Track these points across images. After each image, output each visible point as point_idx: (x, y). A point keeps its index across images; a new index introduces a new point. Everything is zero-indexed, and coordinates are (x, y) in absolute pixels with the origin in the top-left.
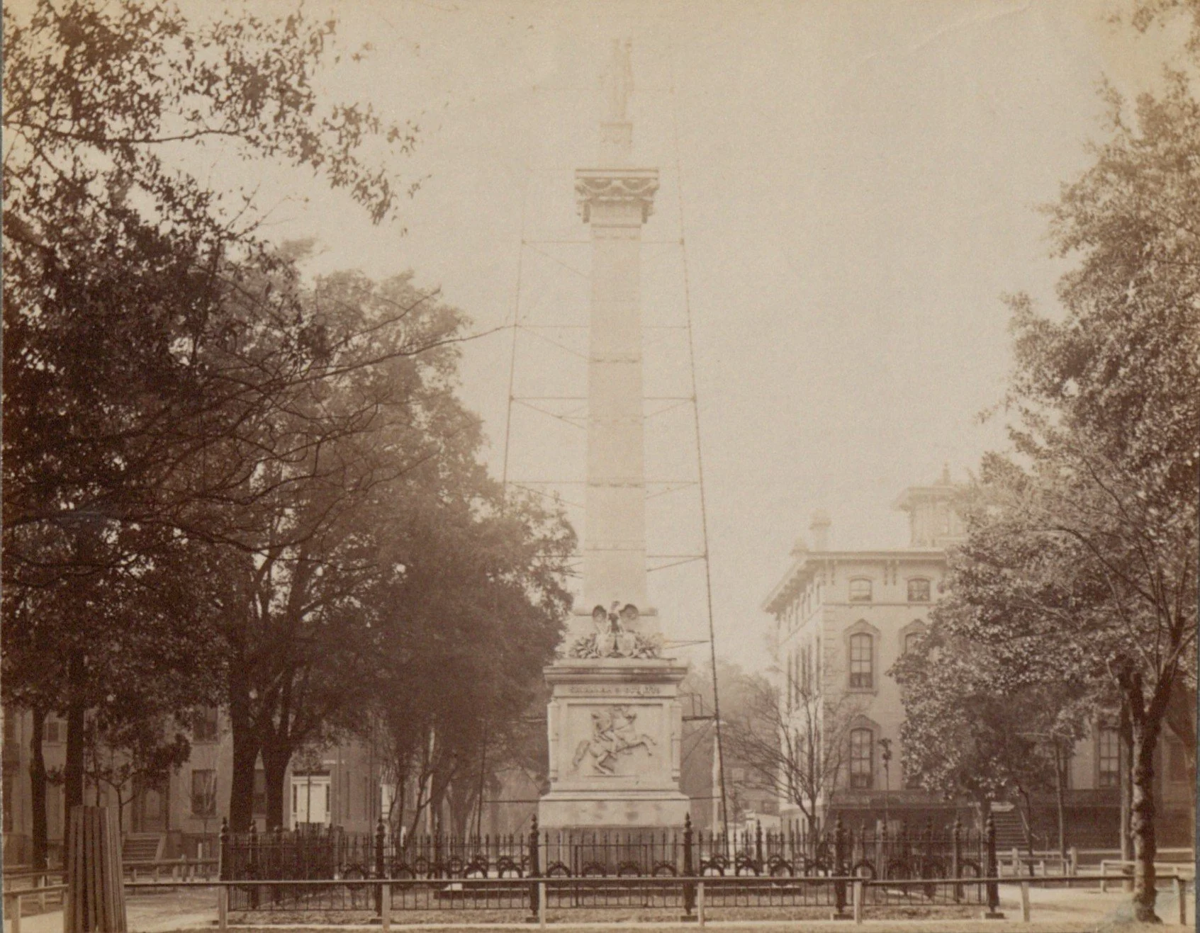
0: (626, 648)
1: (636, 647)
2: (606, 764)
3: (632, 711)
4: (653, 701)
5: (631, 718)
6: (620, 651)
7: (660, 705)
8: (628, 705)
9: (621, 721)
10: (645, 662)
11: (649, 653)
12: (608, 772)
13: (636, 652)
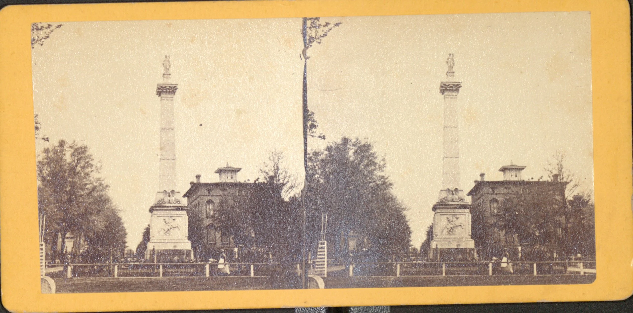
0: (172, 201)
1: (175, 201)
2: (451, 231)
3: (458, 216)
4: (463, 214)
5: (457, 218)
6: (454, 200)
7: (465, 215)
8: (457, 215)
9: (455, 219)
10: (460, 203)
11: (178, 202)
12: (168, 235)
13: (458, 201)
